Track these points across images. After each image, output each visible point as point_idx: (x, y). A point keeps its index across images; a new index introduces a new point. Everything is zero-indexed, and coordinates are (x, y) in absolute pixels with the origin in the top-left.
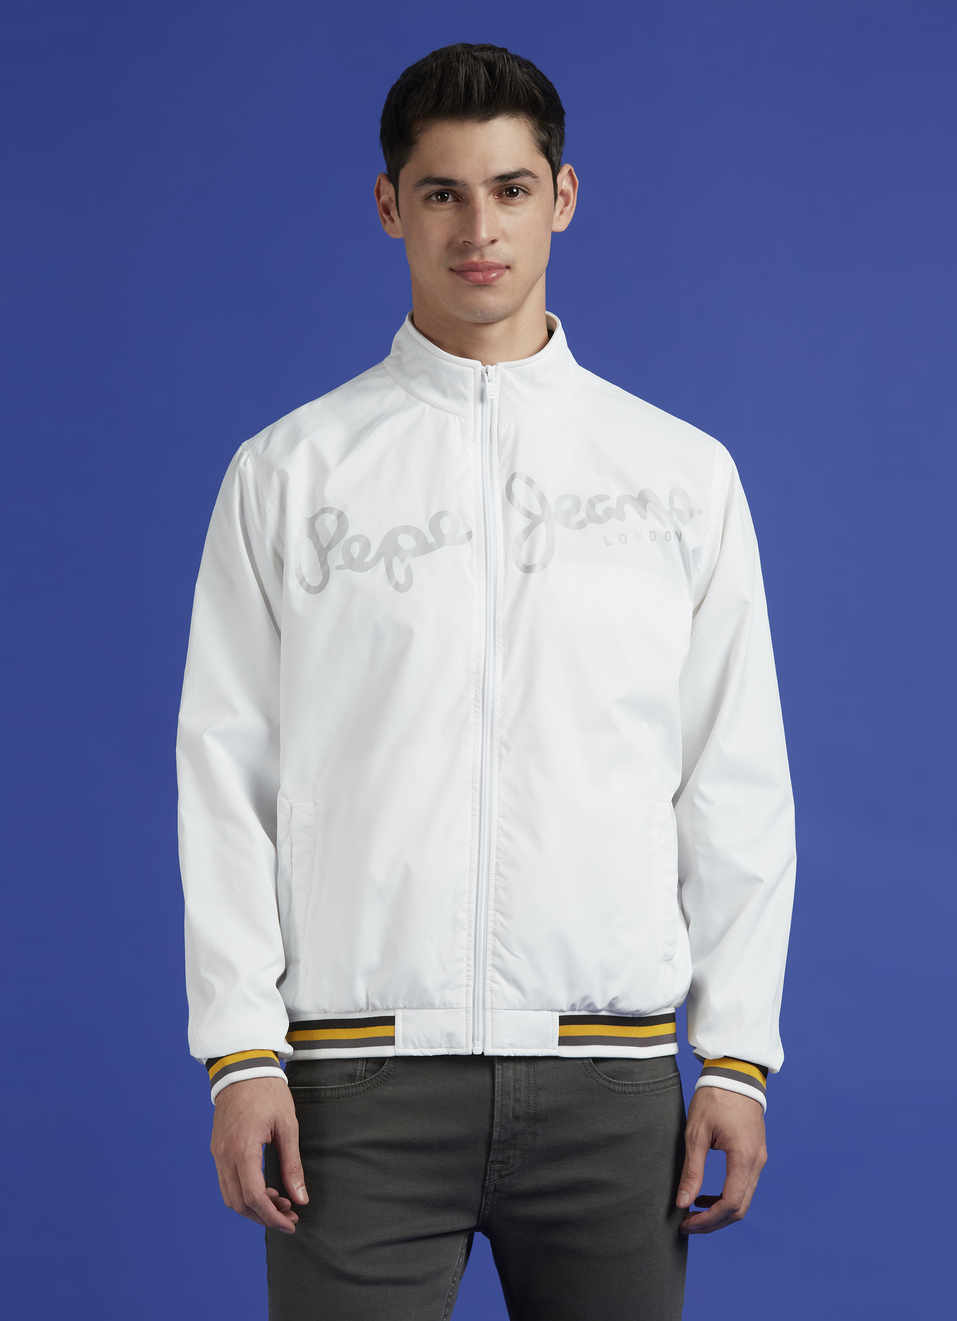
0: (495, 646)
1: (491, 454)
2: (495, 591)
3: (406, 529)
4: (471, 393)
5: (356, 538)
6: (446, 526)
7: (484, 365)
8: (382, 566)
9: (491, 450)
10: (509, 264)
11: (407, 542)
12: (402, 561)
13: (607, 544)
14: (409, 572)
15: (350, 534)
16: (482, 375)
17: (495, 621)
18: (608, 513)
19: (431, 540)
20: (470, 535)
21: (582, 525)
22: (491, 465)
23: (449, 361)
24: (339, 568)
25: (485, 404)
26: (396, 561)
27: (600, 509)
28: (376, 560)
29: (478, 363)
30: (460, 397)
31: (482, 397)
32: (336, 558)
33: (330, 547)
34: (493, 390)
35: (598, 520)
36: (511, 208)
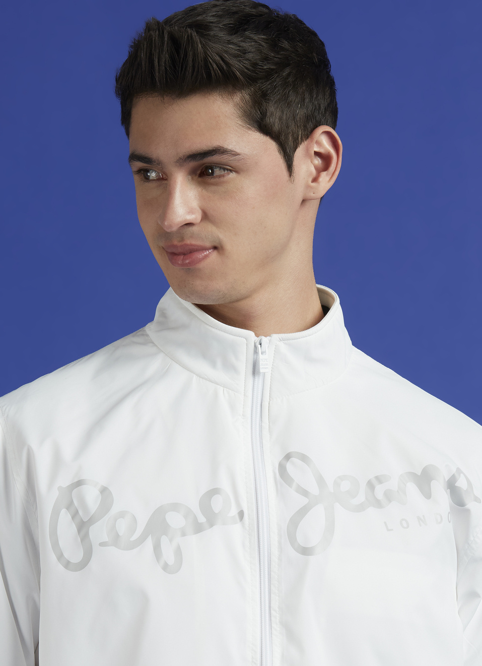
0: (271, 633)
1: (261, 431)
2: (269, 575)
3: (175, 507)
4: (243, 366)
5: (122, 515)
6: (217, 503)
7: (257, 335)
8: (149, 544)
9: (261, 427)
10: (216, 244)
11: (176, 520)
12: (171, 540)
13: (388, 530)
14: (178, 552)
15: (114, 510)
16: (255, 347)
17: (270, 607)
18: (389, 496)
19: (202, 519)
20: (241, 514)
21: (361, 508)
22: (261, 443)
23: (220, 330)
24: (102, 544)
25: (256, 378)
26: (164, 540)
27: (380, 490)
28: (142, 539)
29: (250, 334)
30: (229, 367)
31: (255, 370)
32: (99, 532)
33: (92, 521)
34: (266, 361)
35: (378, 504)
36: (213, 188)
